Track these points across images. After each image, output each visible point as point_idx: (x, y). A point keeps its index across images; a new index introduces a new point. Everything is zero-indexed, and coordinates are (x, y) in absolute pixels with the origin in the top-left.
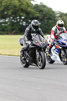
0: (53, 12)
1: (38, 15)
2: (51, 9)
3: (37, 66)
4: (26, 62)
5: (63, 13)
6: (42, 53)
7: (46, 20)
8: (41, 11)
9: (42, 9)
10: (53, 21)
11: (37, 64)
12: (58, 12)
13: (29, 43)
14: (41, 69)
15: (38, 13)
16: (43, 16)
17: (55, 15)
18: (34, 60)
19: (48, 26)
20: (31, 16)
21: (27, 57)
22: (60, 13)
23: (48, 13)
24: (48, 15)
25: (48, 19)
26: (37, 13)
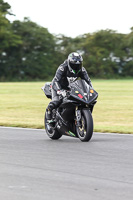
0: (50, 36)
1: (20, 42)
2: (45, 30)
3: (77, 136)
4: (56, 129)
5: (70, 38)
6: (86, 112)
7: (36, 53)
8: (25, 34)
9: (28, 29)
10: (50, 55)
11: (75, 133)
12: (60, 37)
13: (64, 93)
14: (83, 141)
15: (19, 37)
16: (30, 43)
17: (54, 41)
18: (70, 126)
19: (40, 64)
20: (7, 45)
21: (59, 119)
22: (64, 37)
23: (39, 39)
24: (40, 43)
25: (39, 50)
26: (17, 39)
